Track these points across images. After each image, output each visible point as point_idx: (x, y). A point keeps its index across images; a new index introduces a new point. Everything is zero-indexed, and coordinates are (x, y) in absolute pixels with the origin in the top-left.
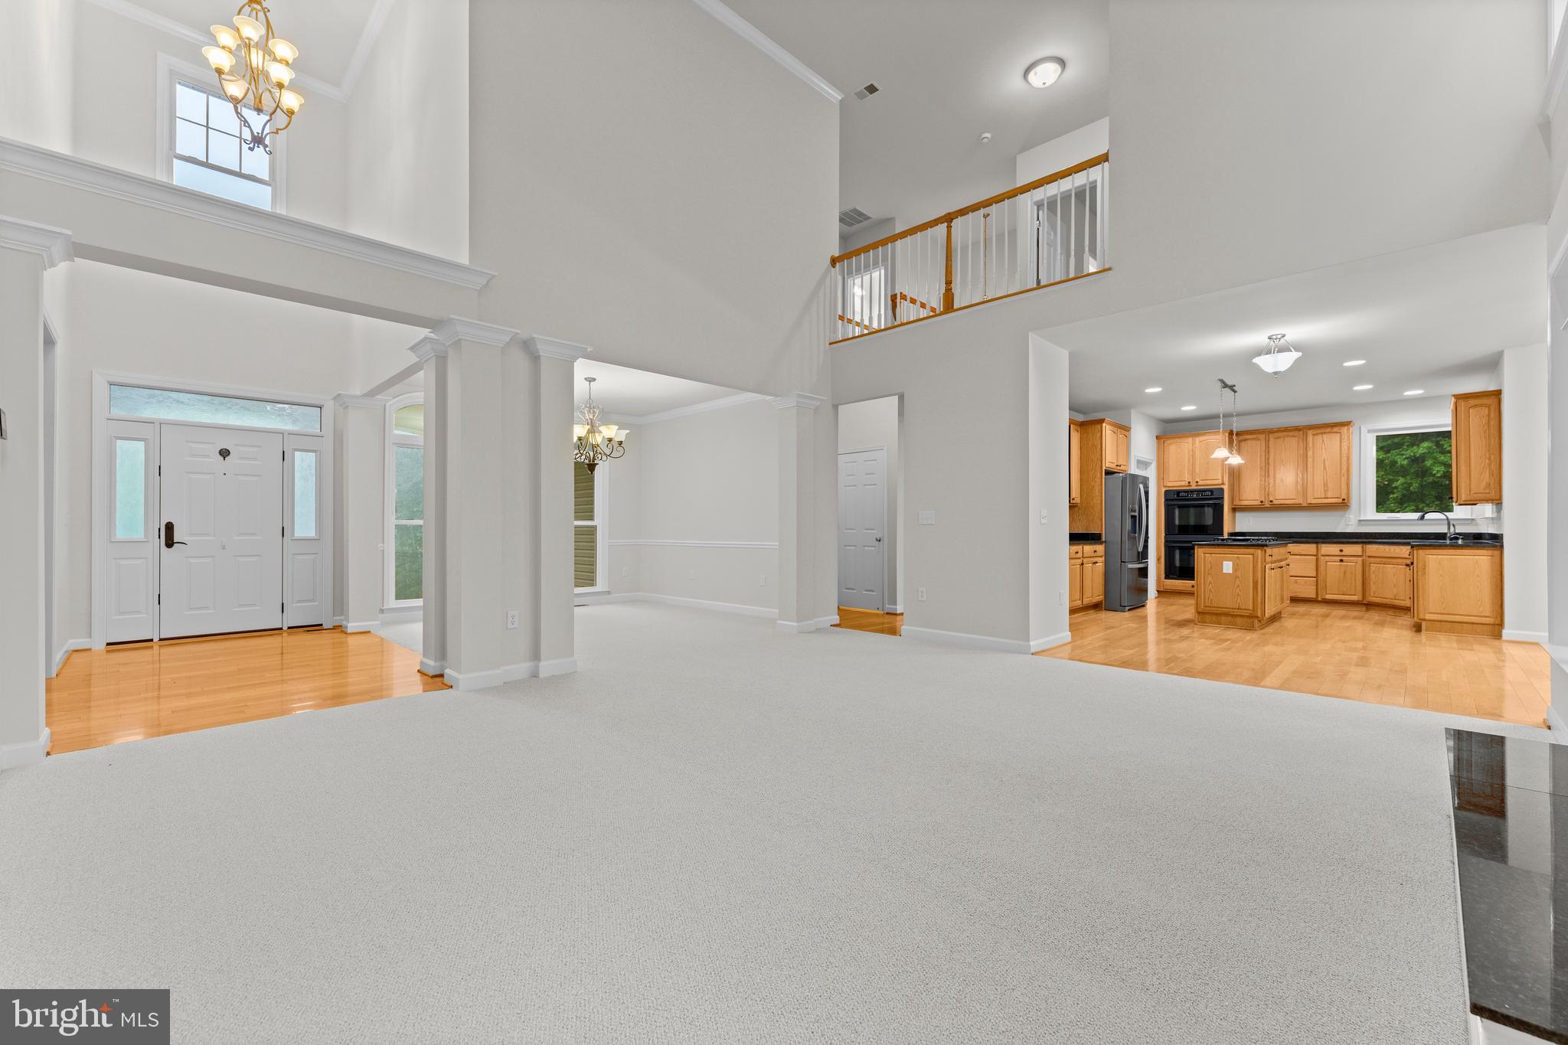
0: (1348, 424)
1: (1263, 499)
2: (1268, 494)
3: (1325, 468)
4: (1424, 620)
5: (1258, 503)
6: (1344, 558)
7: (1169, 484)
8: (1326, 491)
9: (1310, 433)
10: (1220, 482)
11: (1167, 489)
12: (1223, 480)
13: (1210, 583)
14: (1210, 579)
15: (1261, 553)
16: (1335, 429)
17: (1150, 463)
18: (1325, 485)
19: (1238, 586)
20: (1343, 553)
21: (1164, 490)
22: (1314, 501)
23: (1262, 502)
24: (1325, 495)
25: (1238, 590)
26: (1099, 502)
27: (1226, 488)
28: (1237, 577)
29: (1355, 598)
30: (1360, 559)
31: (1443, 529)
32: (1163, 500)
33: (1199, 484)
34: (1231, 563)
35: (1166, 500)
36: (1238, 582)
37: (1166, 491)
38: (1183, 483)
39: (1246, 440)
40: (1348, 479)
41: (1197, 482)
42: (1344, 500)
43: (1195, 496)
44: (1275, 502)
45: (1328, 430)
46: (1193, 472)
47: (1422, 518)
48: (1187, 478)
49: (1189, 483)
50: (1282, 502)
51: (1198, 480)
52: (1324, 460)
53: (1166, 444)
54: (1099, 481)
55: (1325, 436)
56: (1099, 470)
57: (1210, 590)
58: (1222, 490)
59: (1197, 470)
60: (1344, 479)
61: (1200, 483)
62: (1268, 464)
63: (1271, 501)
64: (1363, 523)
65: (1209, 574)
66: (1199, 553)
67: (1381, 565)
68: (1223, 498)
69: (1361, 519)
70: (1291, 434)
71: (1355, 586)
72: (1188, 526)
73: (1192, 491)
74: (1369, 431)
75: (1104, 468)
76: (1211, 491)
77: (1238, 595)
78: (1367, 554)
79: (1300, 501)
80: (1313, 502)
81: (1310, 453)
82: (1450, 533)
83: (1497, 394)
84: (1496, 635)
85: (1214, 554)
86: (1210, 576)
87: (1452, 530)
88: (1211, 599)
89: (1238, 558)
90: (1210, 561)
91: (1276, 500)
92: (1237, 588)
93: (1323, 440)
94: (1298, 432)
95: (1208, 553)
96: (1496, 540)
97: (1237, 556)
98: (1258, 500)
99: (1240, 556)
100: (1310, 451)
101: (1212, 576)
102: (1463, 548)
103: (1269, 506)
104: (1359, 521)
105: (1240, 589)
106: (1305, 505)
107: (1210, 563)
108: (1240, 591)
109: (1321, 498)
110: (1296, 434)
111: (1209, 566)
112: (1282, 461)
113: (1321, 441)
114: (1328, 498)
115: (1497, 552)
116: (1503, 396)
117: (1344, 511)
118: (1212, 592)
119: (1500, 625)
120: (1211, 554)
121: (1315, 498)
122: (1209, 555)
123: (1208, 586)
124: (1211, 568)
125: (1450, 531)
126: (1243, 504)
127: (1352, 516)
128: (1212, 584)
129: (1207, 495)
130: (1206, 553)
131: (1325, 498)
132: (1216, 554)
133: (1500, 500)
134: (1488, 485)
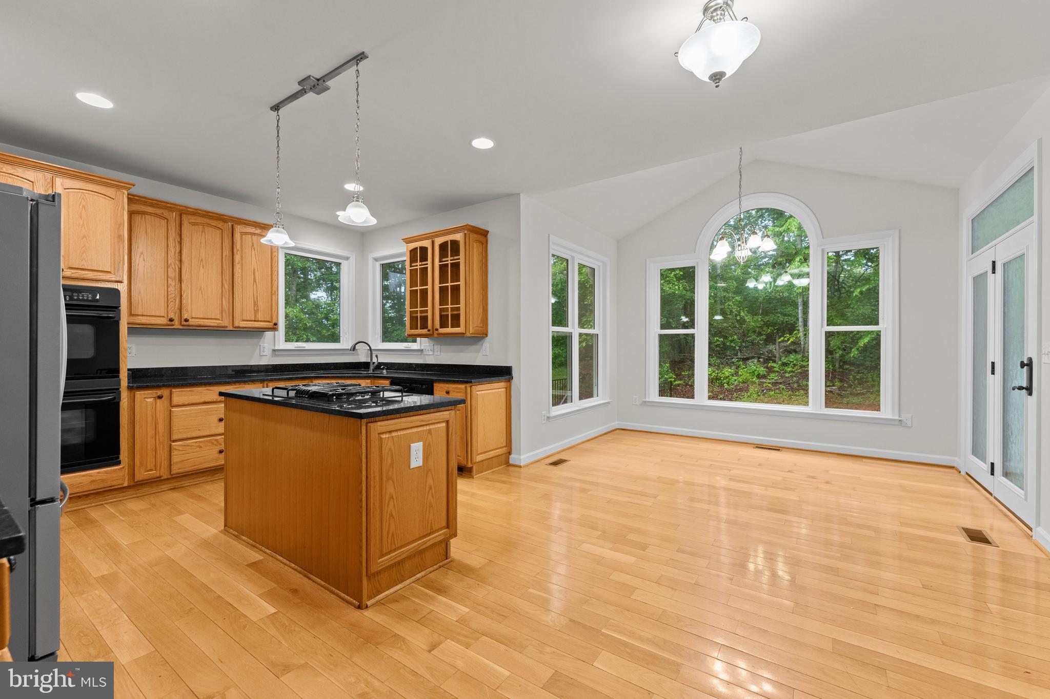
0: (268, 227)
1: (171, 316)
2: (181, 309)
3: (255, 281)
4: (476, 463)
5: (164, 321)
8: (256, 312)
9: (239, 228)
10: (109, 277)
12: (115, 276)
13: (391, 497)
14: (390, 489)
15: (455, 416)
18: (256, 304)
19: (430, 488)
22: (243, 324)
23: (171, 320)
24: (255, 316)
25: (430, 496)
27: (123, 288)
28: (428, 471)
31: (366, 359)
33: (65, 274)
34: (419, 446)
36: (430, 481)
39: (143, 213)
42: (275, 324)
44: (192, 322)
45: (258, 231)
47: (354, 348)
50: (202, 322)
52: (254, 270)
55: (255, 238)
57: (391, 515)
58: (115, 292)
60: (275, 298)
61: (67, 273)
62: (180, 261)
63: (186, 320)
64: (277, 353)
66: (372, 435)
68: (118, 307)
69: (277, 348)
70: (214, 223)
76: (93, 292)
79: (226, 322)
80: (241, 325)
81: (237, 258)
82: (374, 363)
83: (484, 233)
84: (508, 464)
85: (394, 431)
86: (391, 482)
87: (375, 360)
88: (393, 535)
89: (430, 431)
90: (390, 450)
91: (192, 318)
92: (428, 492)
93: (253, 243)
94: (222, 223)
95: (386, 433)
96: (503, 373)
97: (428, 428)
98: (163, 317)
99: (432, 427)
100: (237, 254)
101: (393, 482)
102: (494, 382)
103: (181, 327)
104: (274, 350)
105: (432, 494)
106: (231, 328)
107: (389, 453)
108: (433, 497)
109: (250, 321)
110: (219, 226)
111: (389, 461)
112: (202, 260)
113: (251, 244)
114: (258, 321)
115: (508, 384)
116: (489, 235)
117: (261, 339)
118: (393, 518)
119: (510, 453)
120: (390, 432)
121: (243, 320)
122: (387, 436)
123: (388, 506)
124: (392, 464)
125: (373, 361)
126: (139, 322)
127: (266, 345)
128: (393, 499)
129: (83, 300)
130: (383, 433)
131: (255, 321)
132: (396, 431)
133: (486, 335)
134: (482, 319)
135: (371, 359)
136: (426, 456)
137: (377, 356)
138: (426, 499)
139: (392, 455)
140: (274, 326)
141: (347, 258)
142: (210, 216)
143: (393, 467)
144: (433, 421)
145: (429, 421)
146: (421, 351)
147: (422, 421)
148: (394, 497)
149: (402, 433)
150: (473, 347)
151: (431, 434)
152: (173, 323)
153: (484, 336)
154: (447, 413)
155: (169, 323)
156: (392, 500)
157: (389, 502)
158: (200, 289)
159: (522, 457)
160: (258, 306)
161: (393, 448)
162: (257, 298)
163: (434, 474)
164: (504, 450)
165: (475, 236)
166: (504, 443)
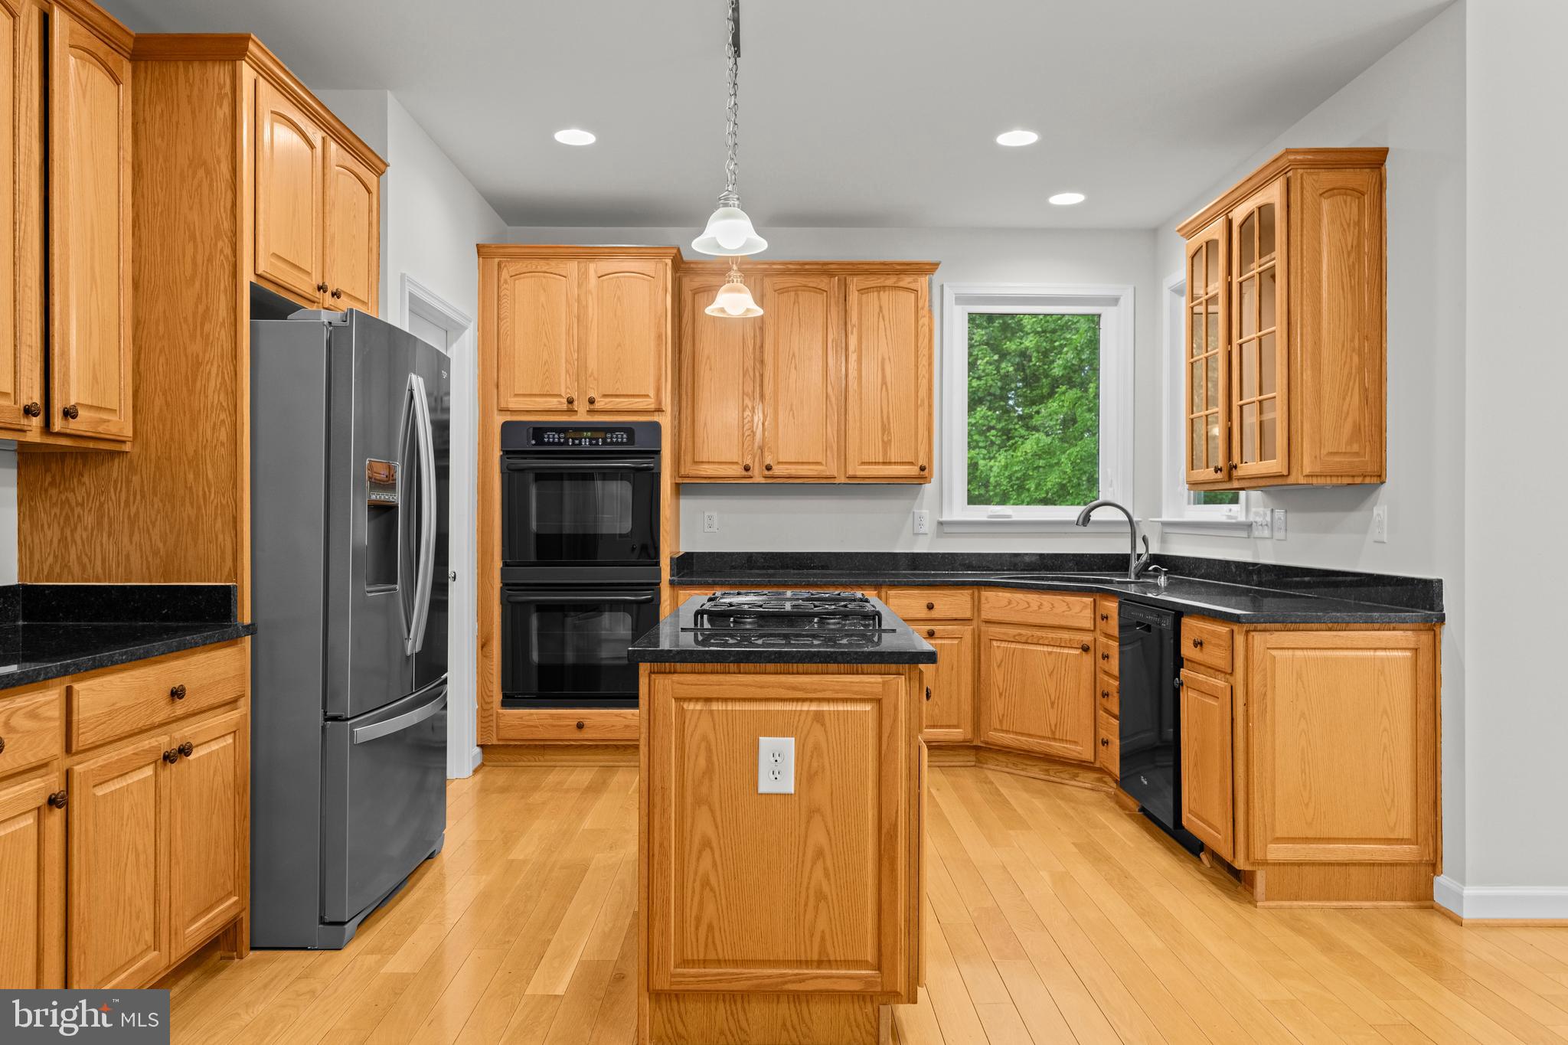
0: (927, 269)
1: (748, 461)
2: (761, 449)
3: (884, 383)
4: (1264, 863)
5: (737, 471)
6: (937, 628)
7: (514, 404)
8: (886, 445)
9: (855, 283)
10: (649, 403)
11: (509, 418)
12: (659, 401)
13: (706, 844)
14: (704, 825)
15: (909, 693)
16: (906, 281)
17: (461, 328)
18: (885, 429)
19: (820, 854)
20: (934, 614)
21: (499, 420)
22: (863, 471)
23: (747, 469)
24: (884, 454)
25: (819, 873)
26: (223, 435)
27: (665, 421)
28: (813, 811)
29: (957, 734)
30: (967, 631)
31: (1120, 546)
32: (497, 453)
33: (598, 406)
34: (788, 745)
35: (507, 453)
36: (818, 837)
37: (506, 426)
38: (553, 403)
39: (709, 289)
40: (930, 414)
41: (592, 401)
42: (922, 469)
43: (585, 443)
44: (778, 470)
45: (891, 281)
46: (580, 373)
47: (1086, 519)
48: (565, 387)
49: (570, 401)
50: (793, 470)
51: (592, 394)
52: (883, 359)
53: (505, 274)
54: (223, 335)
55: (884, 295)
56: (225, 280)
57: (706, 883)
58: (656, 427)
59: (592, 365)
60: (922, 413)
61: (600, 404)
62: (762, 362)
63: (769, 468)
64: (947, 529)
65: (699, 802)
66: (659, 699)
67: (1020, 646)
68: (658, 452)
69: (945, 518)
70: (813, 282)
71: (959, 701)
72: (561, 535)
73: (579, 428)
74: (961, 300)
75: (247, 277)
76: (629, 430)
77: (820, 896)
78: (984, 615)
79: (831, 468)
80: (859, 473)
81: (853, 341)
82: (1139, 556)
83: (1374, 160)
84: (1424, 899)
85: (717, 699)
86: (705, 808)
87: (1141, 549)
88: (710, 927)
89: (819, 717)
90: (705, 738)
91: (779, 463)
92: (814, 863)
93: (881, 307)
94: (826, 280)
95: (697, 700)
96: (1414, 600)
97: (814, 707)
98: (737, 463)
99: (825, 707)
100: (852, 333)
101: (712, 811)
102: (1352, 626)
103: (763, 481)
104: (941, 523)
105: (826, 869)
106: (843, 480)
107: (703, 745)
108: (827, 875)
109: (876, 463)
110: (822, 286)
111: (702, 762)
112: (794, 355)
113: (877, 309)
114: (890, 463)
115: (1425, 638)
116: (1389, 165)
117: (915, 499)
118: (712, 890)
119: (1434, 866)
120: (708, 700)
121: (863, 463)
122: (699, 706)
123: (698, 859)
124: (709, 771)
125: (1138, 551)
126: (703, 473)
127: (925, 512)
128: (712, 849)
129: (617, 443)
130: (690, 700)
131: (884, 463)
132: (726, 700)
133: (1380, 477)
134: (1357, 430)
135: (1134, 547)
136: (807, 775)
137: (1145, 539)
138: (806, 874)
139: (709, 750)
140: (922, 473)
141: (1115, 301)
142: (806, 270)
143: (711, 780)
144: (828, 695)
145: (815, 691)
146: (1248, 526)
147: (794, 688)
148: (715, 844)
149: (738, 707)
150: (1355, 517)
151: (823, 725)
152: (750, 473)
153: (1375, 480)
154: (878, 679)
155: (745, 473)
156: (708, 850)
157: (700, 852)
158: (791, 409)
159: (1467, 890)
160: (889, 433)
161: (711, 736)
162: (888, 418)
163: (830, 824)
164: (1406, 852)
165: (1328, 178)
166: (1406, 832)
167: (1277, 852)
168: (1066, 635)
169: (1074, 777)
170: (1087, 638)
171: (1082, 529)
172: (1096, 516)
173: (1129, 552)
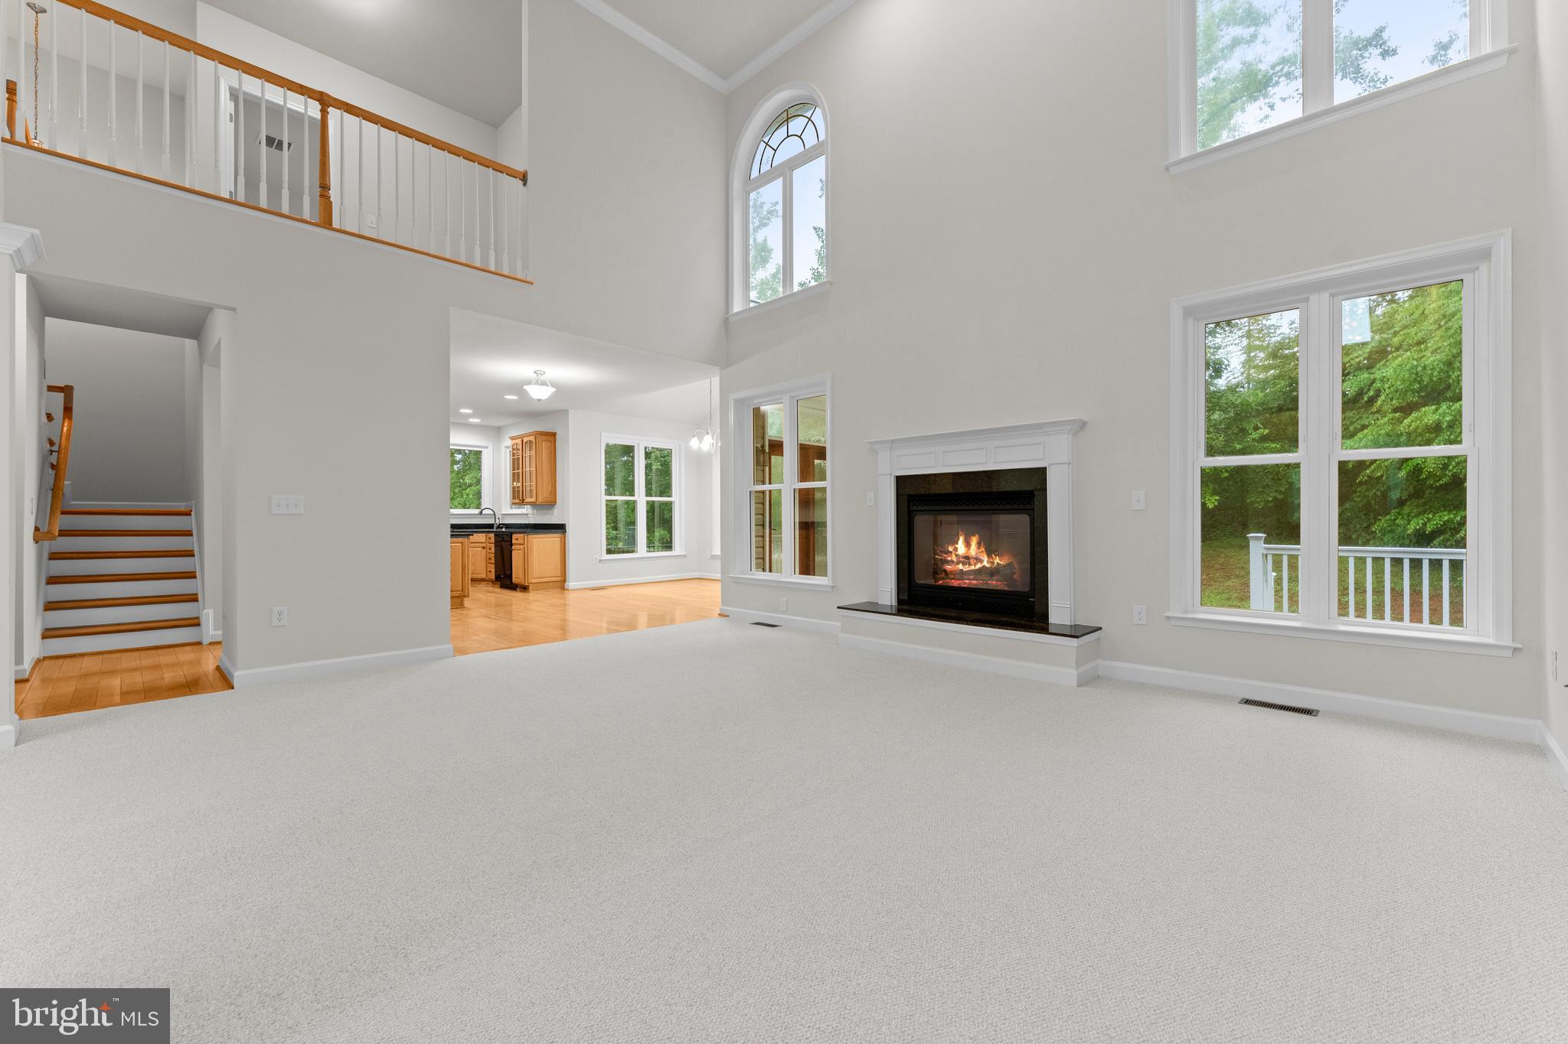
4: (531, 584)
15: (467, 542)
31: (491, 521)
47: (481, 513)
82: (496, 524)
83: (554, 435)
84: (563, 588)
87: (497, 522)
96: (560, 528)
102: (548, 533)
115: (563, 536)
116: (557, 437)
119: (565, 581)
133: (555, 502)
134: (551, 492)
135: (495, 521)
137: (498, 518)
141: (487, 447)
146: (527, 514)
150: (550, 511)
153: (554, 504)
159: (571, 584)
164: (559, 579)
165: (544, 438)
166: (559, 575)
167: (534, 581)
168: (477, 545)
169: (479, 584)
170: (484, 545)
171: (480, 516)
172: (484, 512)
173: (493, 522)
